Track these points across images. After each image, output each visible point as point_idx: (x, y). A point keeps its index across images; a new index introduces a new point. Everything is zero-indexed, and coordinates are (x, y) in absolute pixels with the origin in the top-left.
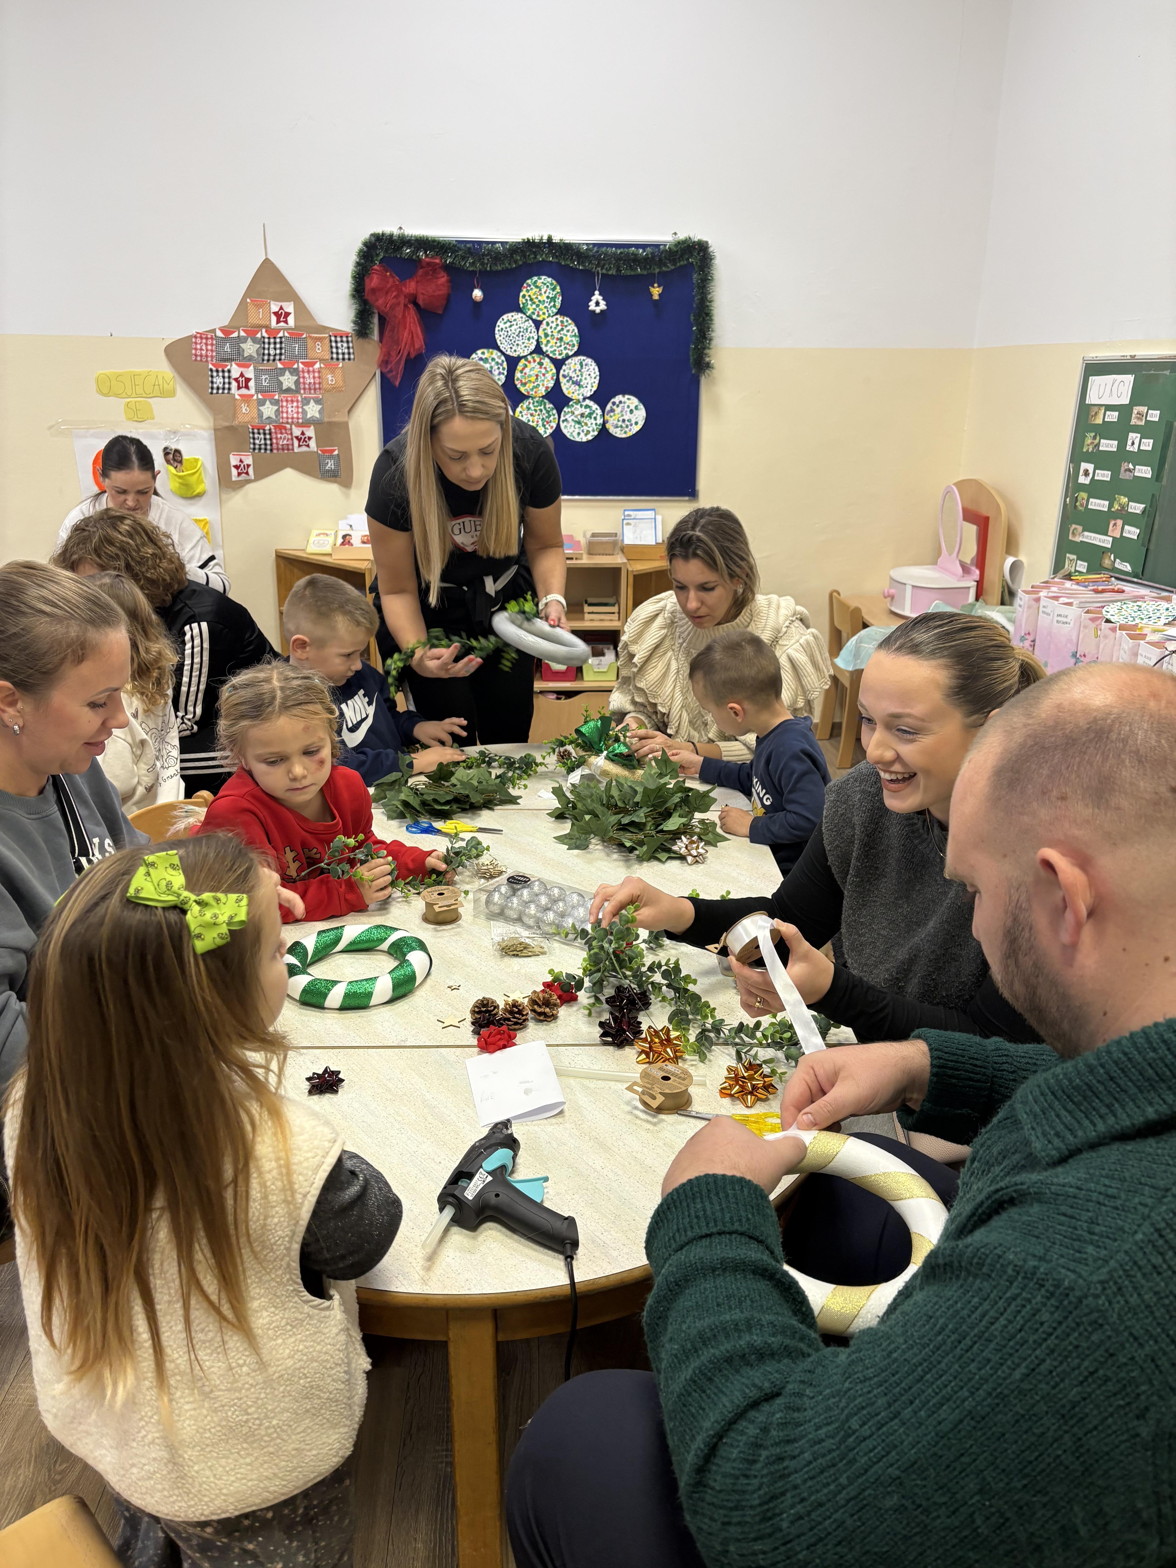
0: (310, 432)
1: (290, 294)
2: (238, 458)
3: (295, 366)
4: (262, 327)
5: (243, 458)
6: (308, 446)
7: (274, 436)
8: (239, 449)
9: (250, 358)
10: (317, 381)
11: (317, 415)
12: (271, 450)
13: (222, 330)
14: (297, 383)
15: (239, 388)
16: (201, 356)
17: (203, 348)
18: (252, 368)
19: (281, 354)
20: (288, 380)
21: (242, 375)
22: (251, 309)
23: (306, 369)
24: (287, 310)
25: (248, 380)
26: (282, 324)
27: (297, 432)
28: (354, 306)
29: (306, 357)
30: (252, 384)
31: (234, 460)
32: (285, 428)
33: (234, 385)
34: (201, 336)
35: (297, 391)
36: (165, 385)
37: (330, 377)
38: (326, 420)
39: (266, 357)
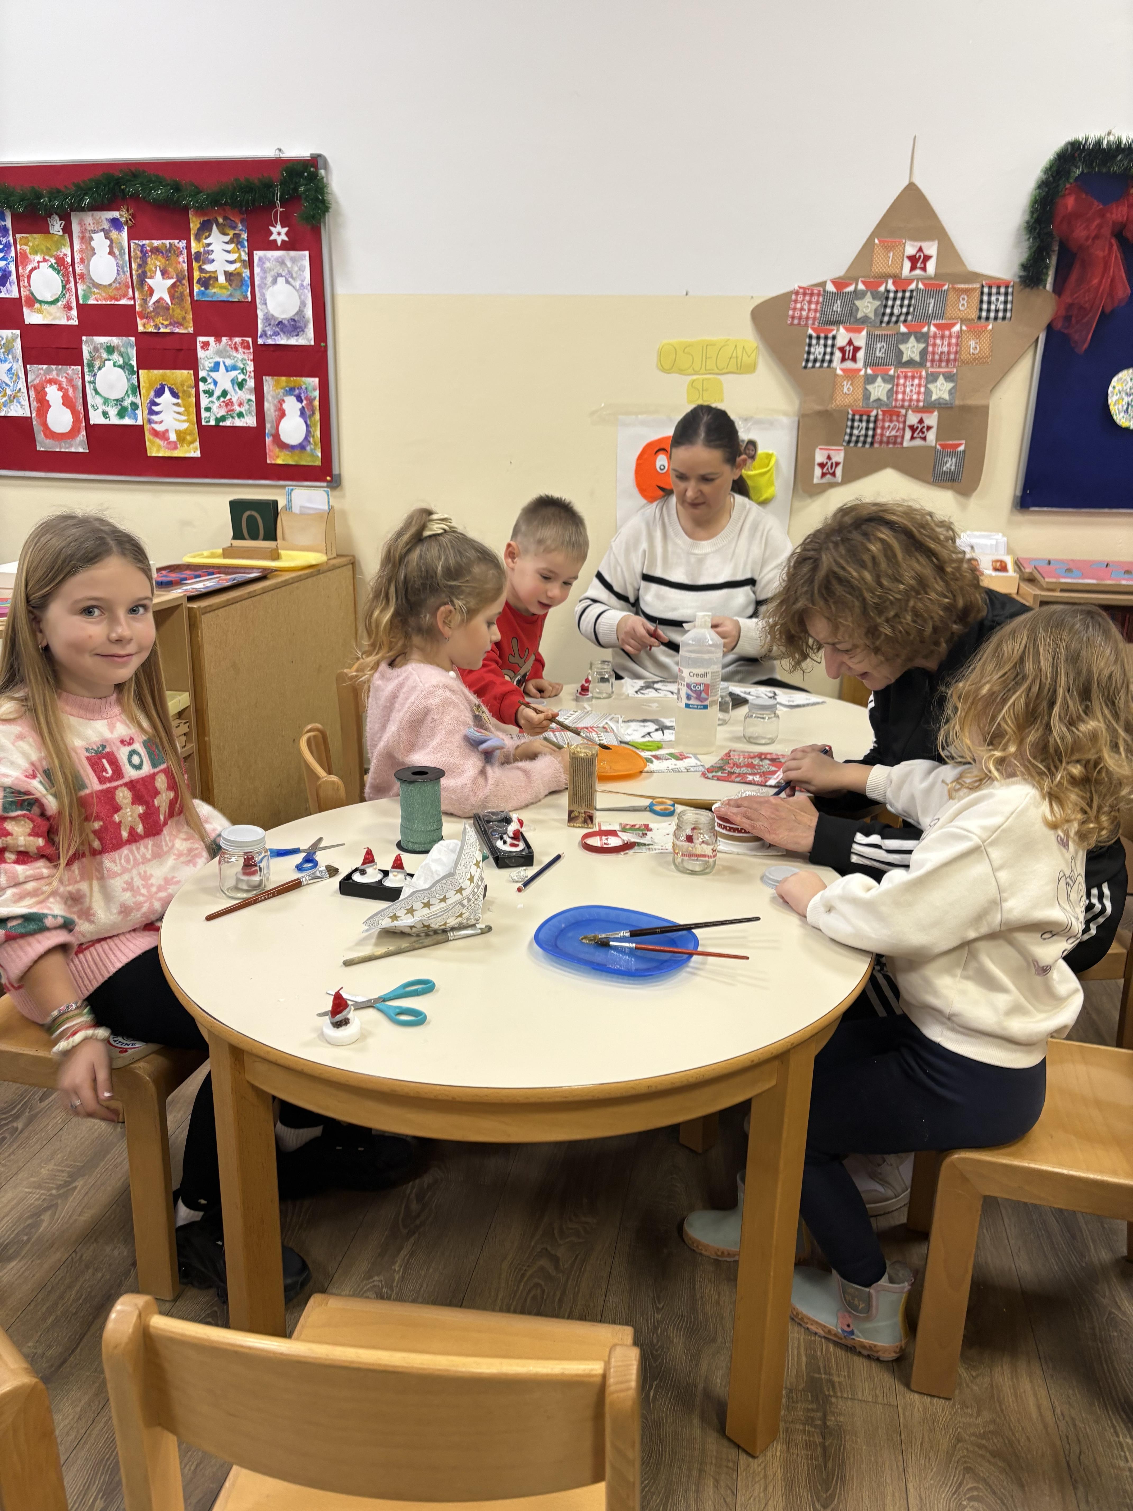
0: (932, 420)
1: (937, 232)
2: (826, 453)
3: (925, 329)
4: (887, 276)
5: (832, 453)
6: (924, 439)
7: (879, 424)
8: (830, 441)
9: (865, 320)
10: (953, 349)
11: (946, 396)
12: (872, 444)
13: (835, 282)
14: (923, 353)
15: (843, 359)
16: (800, 318)
17: (806, 309)
18: (864, 333)
19: (907, 313)
20: (911, 349)
21: (850, 343)
22: (878, 252)
23: (939, 333)
24: (927, 252)
25: (857, 349)
26: (918, 272)
27: (913, 419)
28: (1026, 245)
29: (942, 317)
30: (861, 355)
31: (820, 457)
32: (898, 414)
33: (838, 355)
34: (805, 292)
35: (922, 364)
36: (745, 358)
37: (972, 343)
38: (958, 402)
39: (886, 319)
